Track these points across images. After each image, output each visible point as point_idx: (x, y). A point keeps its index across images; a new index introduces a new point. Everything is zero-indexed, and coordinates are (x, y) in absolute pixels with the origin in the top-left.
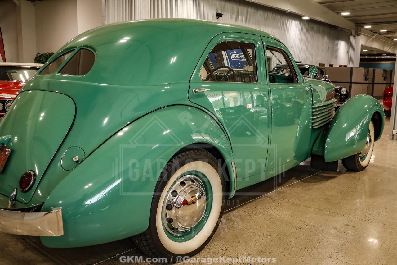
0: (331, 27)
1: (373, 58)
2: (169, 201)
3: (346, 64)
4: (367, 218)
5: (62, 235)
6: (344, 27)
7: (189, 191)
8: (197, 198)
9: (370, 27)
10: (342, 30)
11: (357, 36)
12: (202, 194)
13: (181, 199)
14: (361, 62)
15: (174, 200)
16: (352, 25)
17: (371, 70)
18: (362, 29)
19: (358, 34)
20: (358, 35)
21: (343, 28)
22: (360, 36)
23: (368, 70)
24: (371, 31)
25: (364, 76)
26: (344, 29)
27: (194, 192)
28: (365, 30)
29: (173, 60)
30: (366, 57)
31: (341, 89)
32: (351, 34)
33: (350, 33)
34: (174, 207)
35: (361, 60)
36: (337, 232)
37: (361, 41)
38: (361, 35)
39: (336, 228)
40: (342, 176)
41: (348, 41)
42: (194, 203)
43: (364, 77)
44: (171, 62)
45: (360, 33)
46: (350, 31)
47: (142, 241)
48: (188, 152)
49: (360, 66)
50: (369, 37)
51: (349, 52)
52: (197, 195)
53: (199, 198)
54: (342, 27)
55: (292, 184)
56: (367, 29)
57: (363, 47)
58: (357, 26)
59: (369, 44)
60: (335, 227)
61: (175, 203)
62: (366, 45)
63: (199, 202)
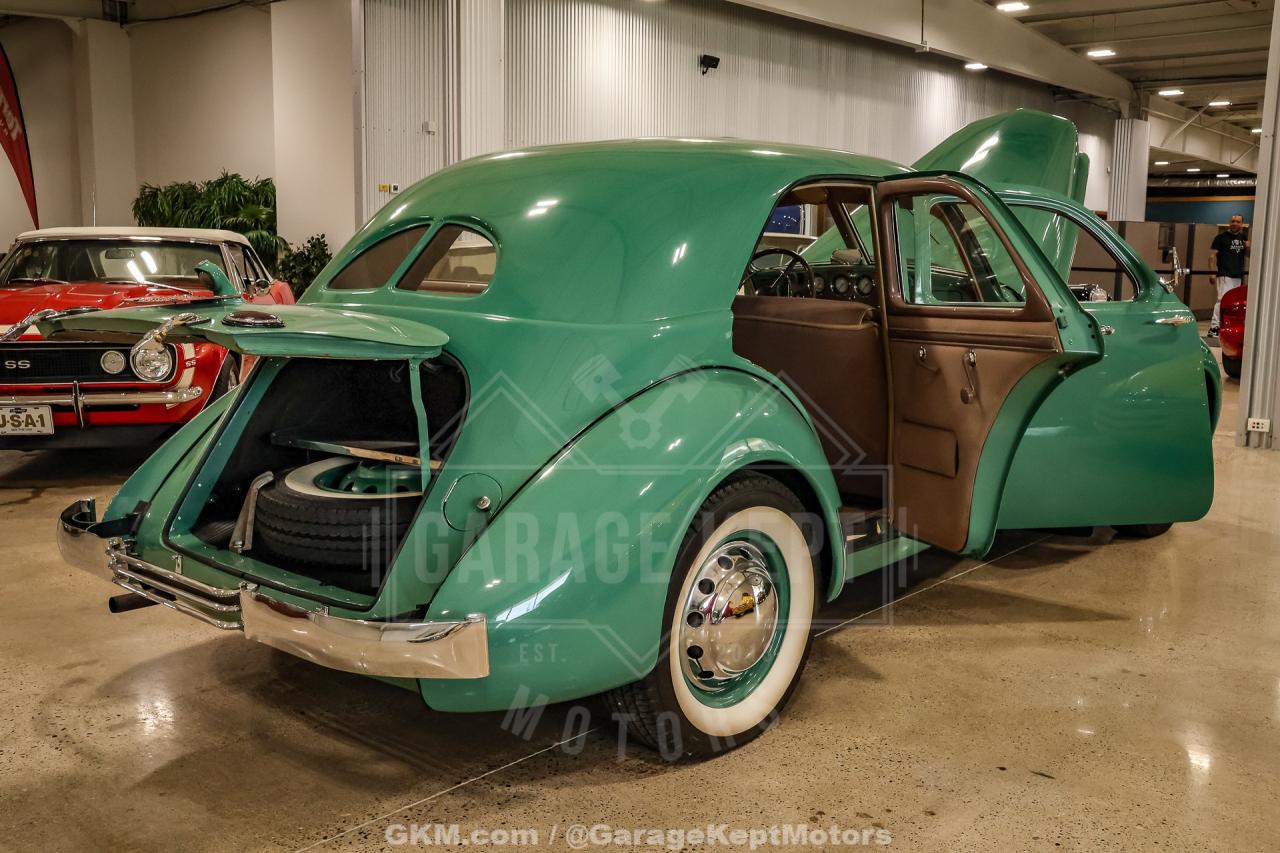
0: (1054, 94)
1: (1186, 184)
2: (693, 606)
3: (1103, 208)
4: (1174, 654)
5: (485, 676)
6: (1095, 94)
7: (739, 582)
8: (757, 599)
9: (1176, 92)
10: (1089, 103)
11: (1136, 121)
12: (767, 587)
13: (722, 601)
14: (1152, 199)
15: (706, 605)
16: (1123, 84)
17: (1181, 229)
18: (1151, 97)
19: (1139, 113)
20: (1140, 118)
21: (1091, 96)
22: (1146, 120)
23: (1172, 229)
24: (1181, 103)
25: (1159, 248)
26: (1097, 97)
27: (747, 583)
28: (1163, 101)
29: (680, 253)
30: (1165, 183)
31: (1089, 291)
32: (1119, 115)
33: (1115, 109)
34: (707, 621)
35: (1151, 192)
36: (1098, 686)
37: (1150, 135)
38: (1149, 118)
39: (1095, 678)
40: (1103, 550)
41: (1108, 137)
42: (750, 610)
43: (1161, 251)
44: (675, 260)
45: (1147, 112)
46: (1117, 104)
47: (634, 701)
48: (738, 485)
49: (1149, 217)
50: (1174, 124)
51: (1111, 168)
52: (757, 591)
53: (762, 598)
54: (1087, 91)
55: (970, 573)
56: (1167, 99)
57: (1155, 154)
58: (1136, 88)
59: (1175, 146)
60: (1093, 675)
61: (709, 610)
62: (1166, 148)
63: (760, 609)
